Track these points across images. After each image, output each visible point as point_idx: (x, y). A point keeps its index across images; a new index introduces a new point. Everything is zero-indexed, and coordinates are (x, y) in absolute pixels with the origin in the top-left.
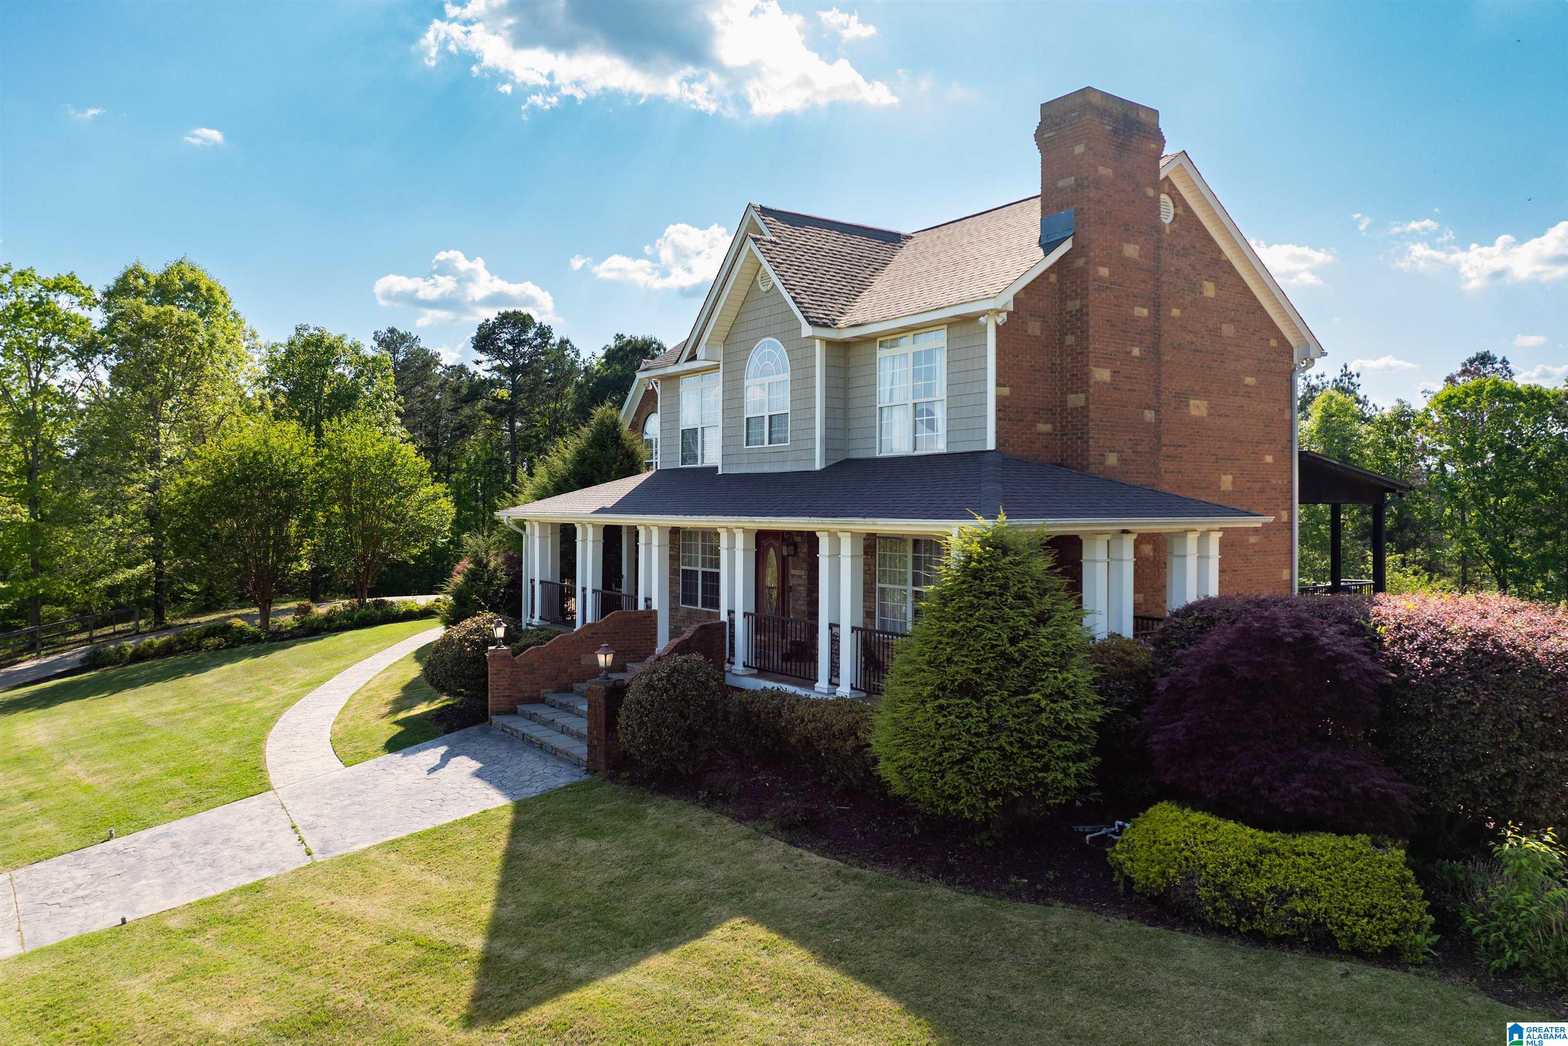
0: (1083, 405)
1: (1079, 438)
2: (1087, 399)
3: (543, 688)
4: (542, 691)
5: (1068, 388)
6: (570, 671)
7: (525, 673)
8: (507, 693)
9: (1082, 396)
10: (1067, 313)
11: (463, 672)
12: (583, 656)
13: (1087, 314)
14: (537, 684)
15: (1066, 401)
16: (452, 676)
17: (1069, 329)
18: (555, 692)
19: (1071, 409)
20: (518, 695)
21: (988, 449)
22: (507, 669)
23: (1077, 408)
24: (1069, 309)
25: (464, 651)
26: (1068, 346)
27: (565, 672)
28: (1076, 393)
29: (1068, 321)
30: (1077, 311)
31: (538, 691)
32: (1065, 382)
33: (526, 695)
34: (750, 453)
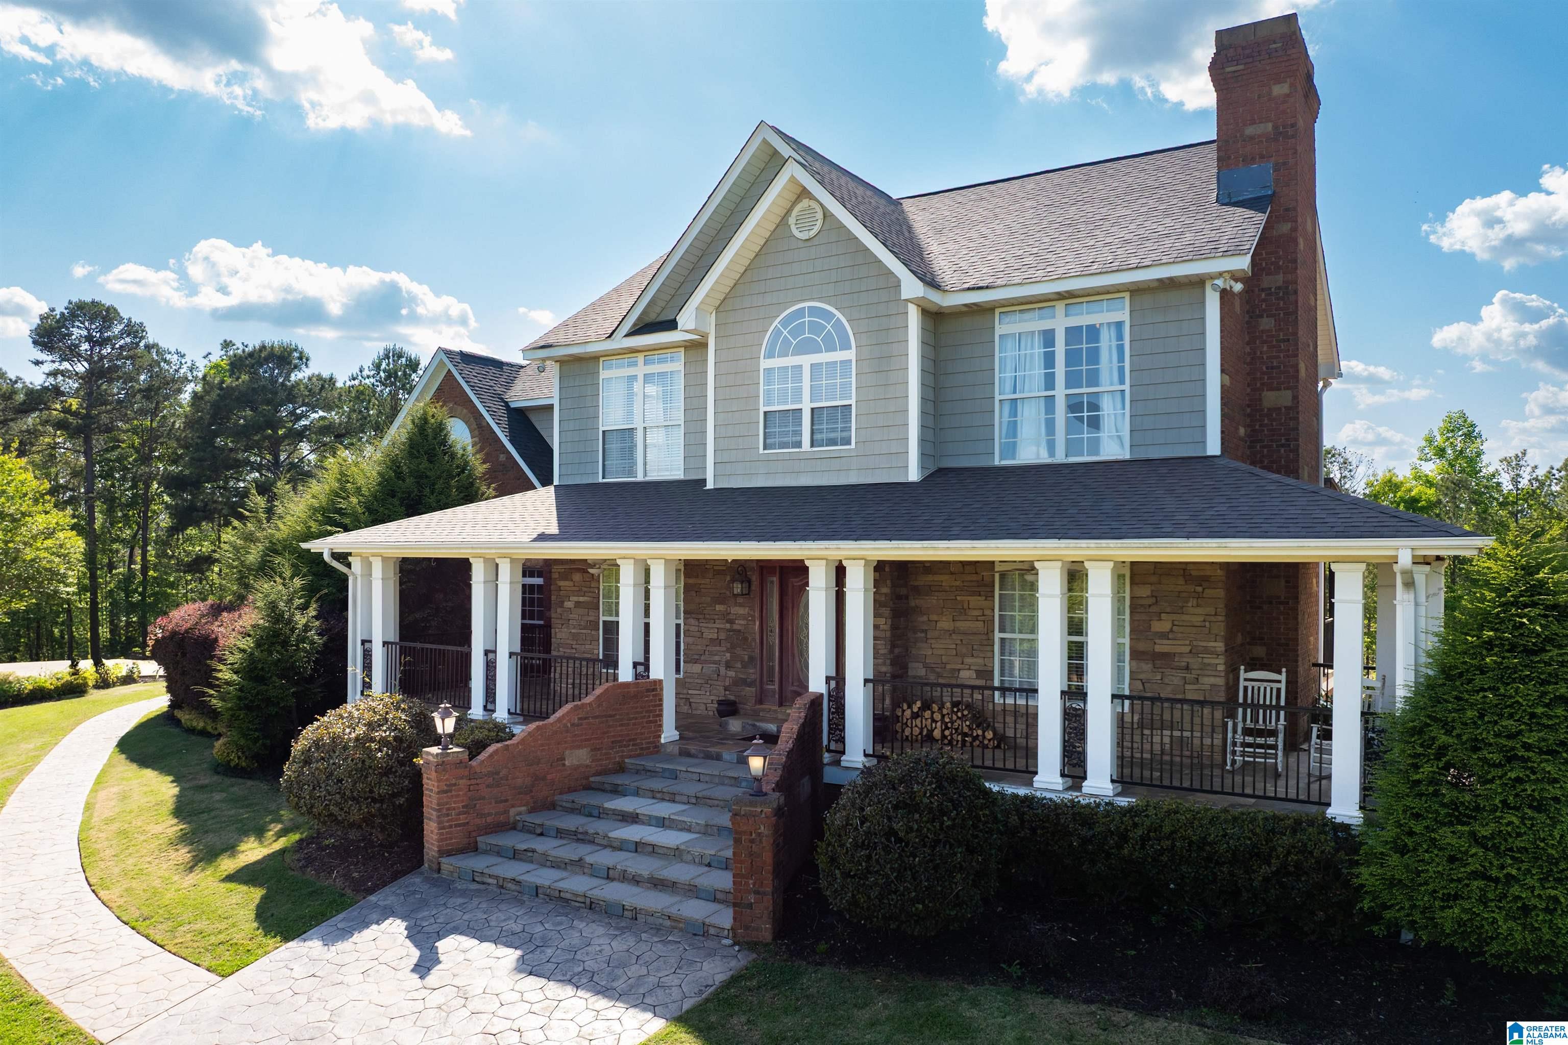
0: (1289, 404)
1: (1283, 446)
2: (1295, 398)
3: (513, 806)
4: (513, 811)
5: (1263, 384)
6: (549, 777)
7: (488, 786)
8: (463, 819)
9: (1288, 394)
10: (1263, 290)
11: (371, 791)
12: (567, 752)
13: (1296, 292)
14: (506, 801)
15: (1260, 400)
16: (353, 799)
17: (1264, 310)
18: (530, 812)
19: (1269, 409)
20: (478, 821)
21: (1209, 453)
22: (461, 782)
23: (1280, 409)
24: (1265, 285)
25: (372, 758)
26: (1262, 331)
27: (544, 779)
28: (1279, 389)
29: (1264, 300)
30: (1279, 288)
31: (506, 812)
32: (1258, 375)
33: (489, 820)
34: (768, 460)
